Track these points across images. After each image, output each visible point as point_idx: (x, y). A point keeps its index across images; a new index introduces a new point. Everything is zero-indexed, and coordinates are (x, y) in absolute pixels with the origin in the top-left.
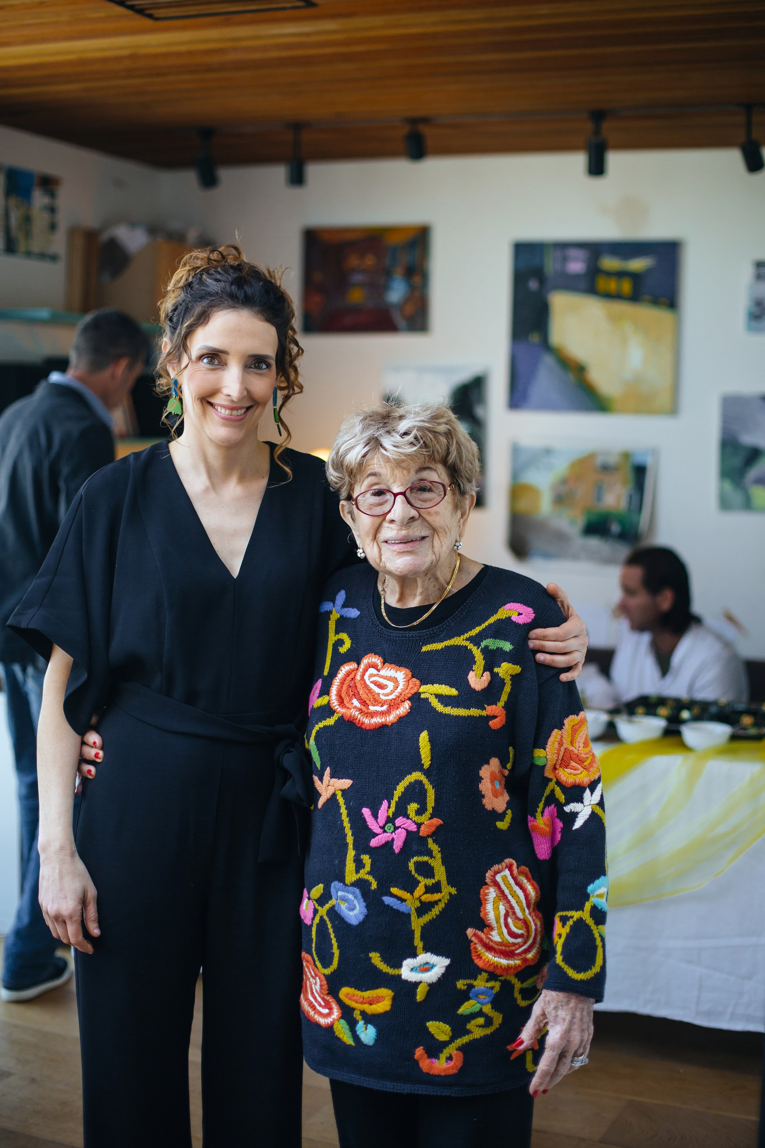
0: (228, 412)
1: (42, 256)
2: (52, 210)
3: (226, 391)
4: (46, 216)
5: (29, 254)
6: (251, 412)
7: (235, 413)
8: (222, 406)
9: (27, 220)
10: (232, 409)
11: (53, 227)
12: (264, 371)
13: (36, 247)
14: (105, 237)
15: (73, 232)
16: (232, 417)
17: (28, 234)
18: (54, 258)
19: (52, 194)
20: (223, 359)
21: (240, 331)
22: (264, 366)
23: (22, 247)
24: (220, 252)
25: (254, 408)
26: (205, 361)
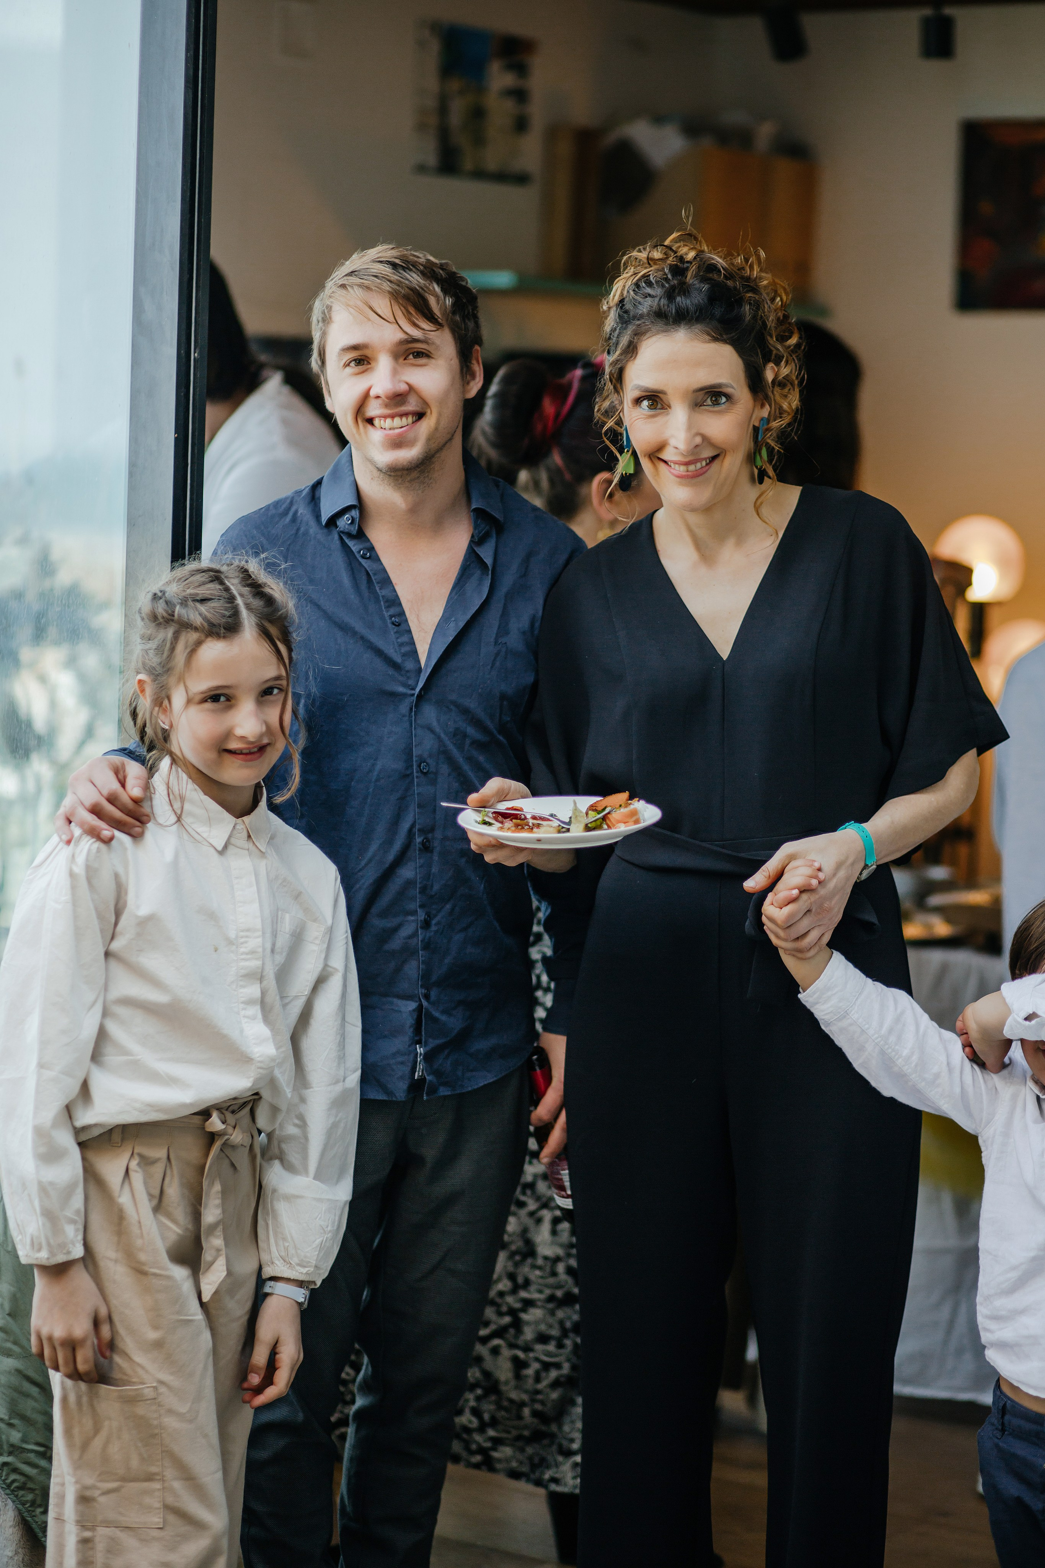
0: (683, 468)
1: (503, 177)
2: (520, 95)
3: (673, 442)
4: (509, 105)
5: (480, 174)
6: (716, 465)
7: (692, 468)
8: (675, 463)
9: (478, 114)
10: (687, 464)
11: (521, 125)
12: (723, 406)
13: (492, 160)
14: (611, 138)
15: (552, 133)
16: (688, 473)
17: (479, 140)
18: (521, 179)
19: (521, 69)
20: (664, 400)
21: (675, 361)
22: (724, 399)
23: (468, 164)
24: (666, 246)
25: (721, 458)
26: (645, 403)
